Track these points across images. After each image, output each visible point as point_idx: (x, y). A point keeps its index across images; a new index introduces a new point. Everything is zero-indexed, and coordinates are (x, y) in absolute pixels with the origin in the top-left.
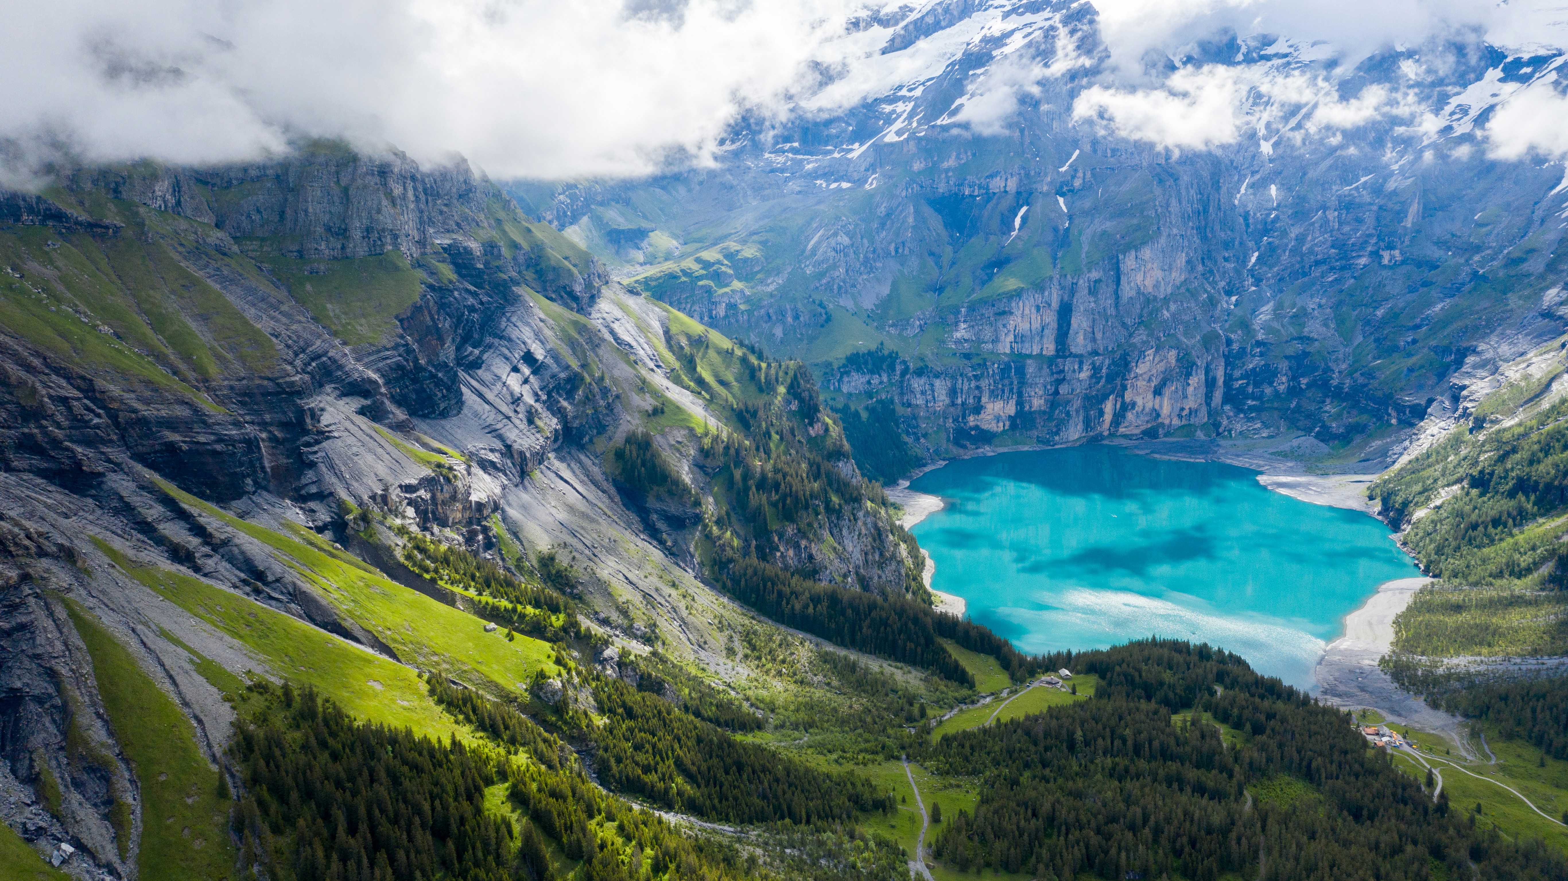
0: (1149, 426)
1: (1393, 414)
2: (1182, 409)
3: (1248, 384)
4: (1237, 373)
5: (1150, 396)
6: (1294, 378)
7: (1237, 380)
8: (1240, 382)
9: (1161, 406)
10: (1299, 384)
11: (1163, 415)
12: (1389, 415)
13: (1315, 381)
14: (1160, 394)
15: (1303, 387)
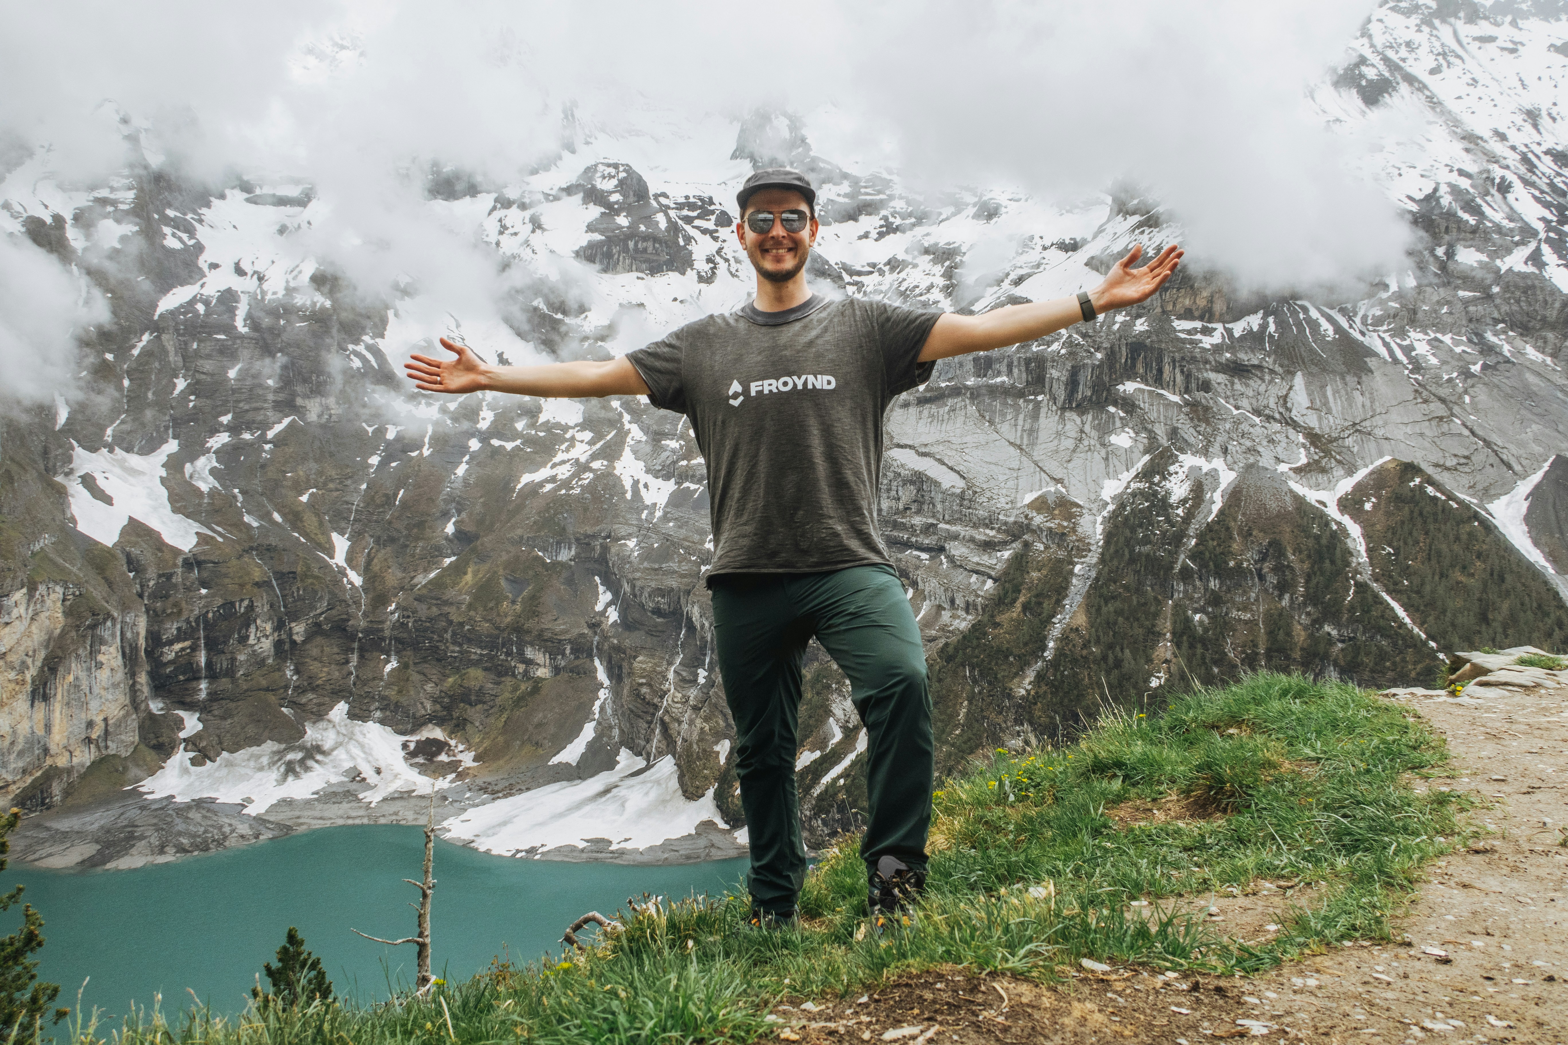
0: (29, 780)
1: (540, 657)
2: (90, 724)
3: (194, 648)
4: (171, 628)
5: (22, 705)
6: (279, 626)
7: (171, 643)
8: (177, 647)
9: (48, 727)
10: (290, 634)
11: (53, 749)
12: (529, 662)
13: (318, 625)
14: (46, 698)
15: (298, 639)
